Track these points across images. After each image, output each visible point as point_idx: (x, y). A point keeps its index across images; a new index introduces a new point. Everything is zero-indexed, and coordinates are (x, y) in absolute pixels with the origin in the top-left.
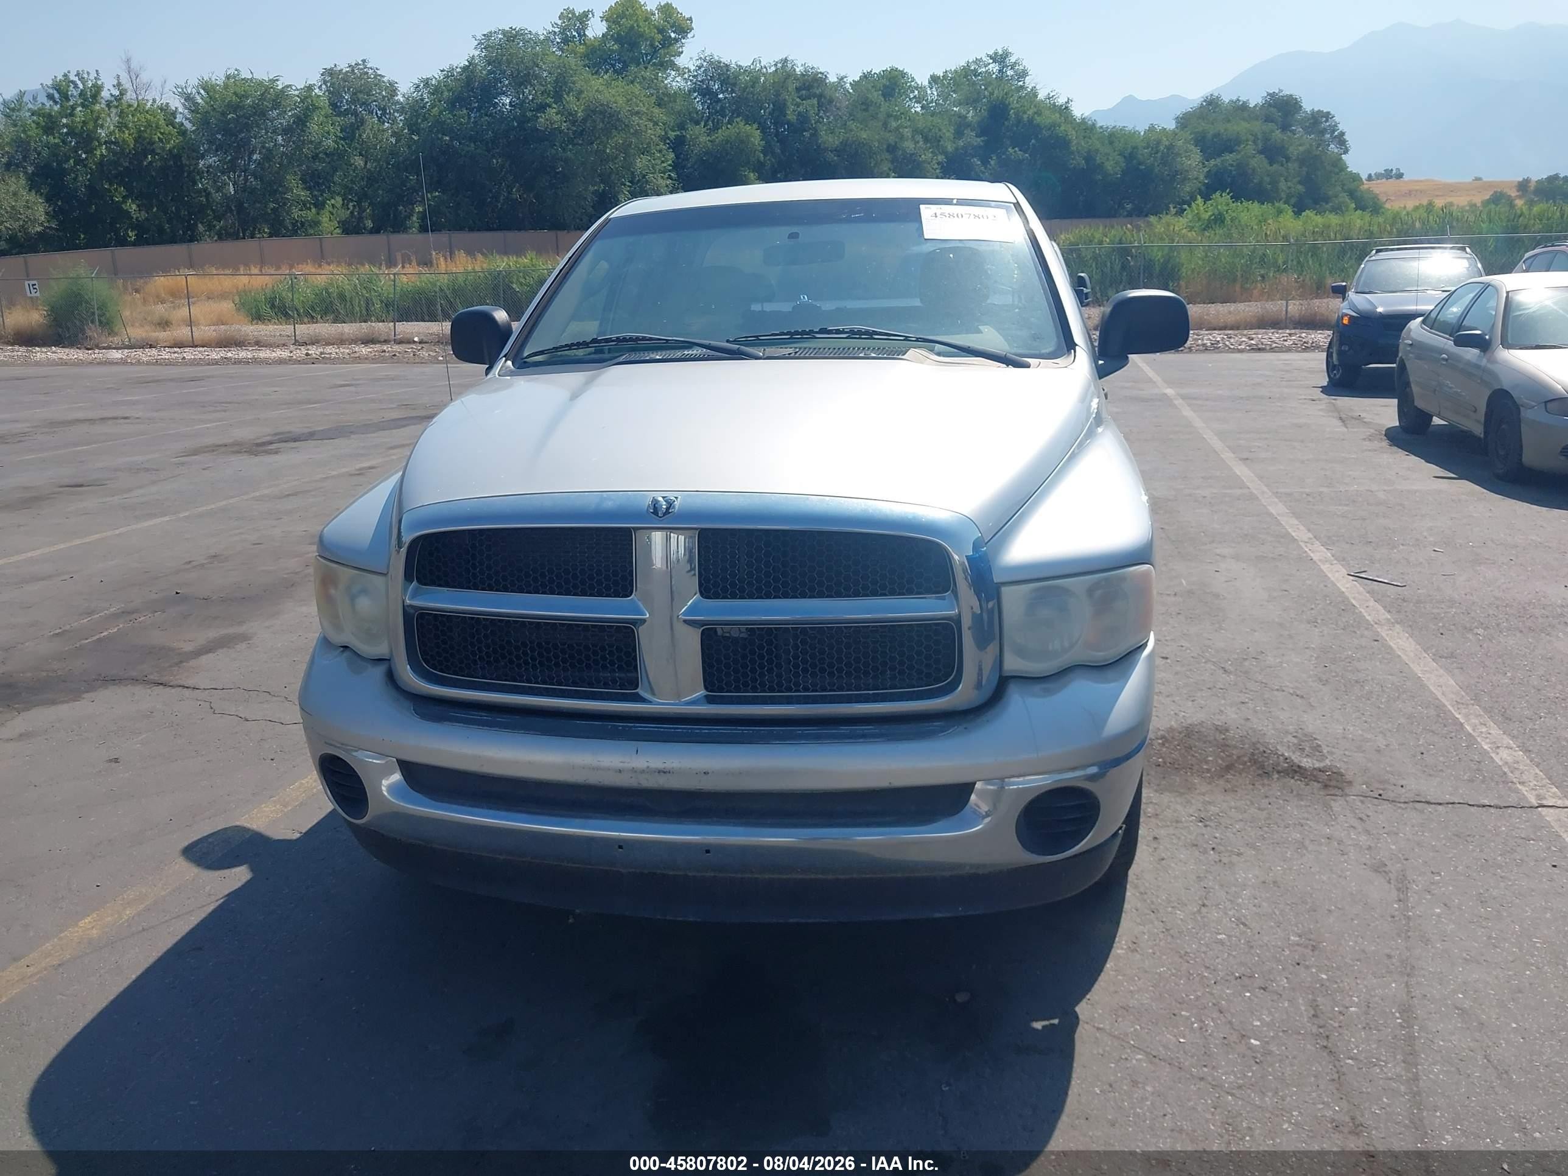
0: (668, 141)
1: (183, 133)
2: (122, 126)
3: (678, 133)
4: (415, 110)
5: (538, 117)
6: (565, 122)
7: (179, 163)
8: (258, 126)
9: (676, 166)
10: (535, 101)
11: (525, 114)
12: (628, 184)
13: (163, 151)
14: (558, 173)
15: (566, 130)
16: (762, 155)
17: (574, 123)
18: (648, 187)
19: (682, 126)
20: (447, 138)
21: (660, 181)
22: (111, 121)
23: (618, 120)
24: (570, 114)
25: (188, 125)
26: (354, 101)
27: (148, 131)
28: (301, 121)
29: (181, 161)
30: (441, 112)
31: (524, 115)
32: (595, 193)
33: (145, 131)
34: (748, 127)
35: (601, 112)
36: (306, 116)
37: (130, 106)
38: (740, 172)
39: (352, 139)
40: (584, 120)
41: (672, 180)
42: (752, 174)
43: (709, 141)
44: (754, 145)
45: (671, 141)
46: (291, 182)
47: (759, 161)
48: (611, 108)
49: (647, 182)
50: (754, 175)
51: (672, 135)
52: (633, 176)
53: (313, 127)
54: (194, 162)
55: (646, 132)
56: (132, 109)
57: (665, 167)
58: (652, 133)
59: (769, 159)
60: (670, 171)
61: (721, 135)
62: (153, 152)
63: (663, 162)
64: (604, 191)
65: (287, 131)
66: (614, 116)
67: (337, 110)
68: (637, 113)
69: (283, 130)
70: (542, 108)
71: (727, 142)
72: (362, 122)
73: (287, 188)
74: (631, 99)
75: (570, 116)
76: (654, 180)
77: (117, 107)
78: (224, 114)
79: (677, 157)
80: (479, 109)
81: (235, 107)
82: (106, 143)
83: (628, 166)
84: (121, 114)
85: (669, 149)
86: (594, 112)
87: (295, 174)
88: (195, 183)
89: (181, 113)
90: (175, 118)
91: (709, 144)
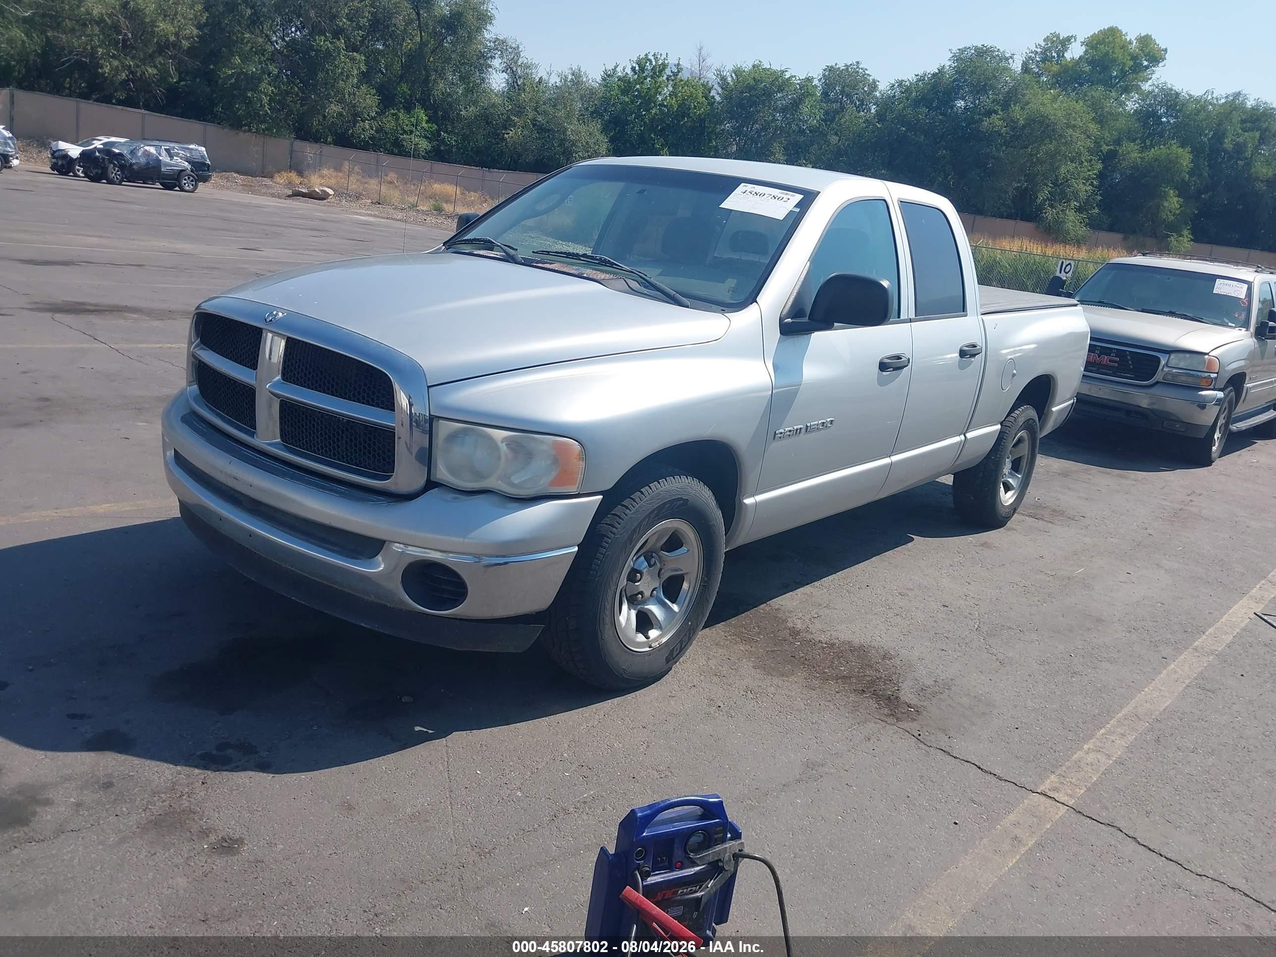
0: (1100, 153)
1: (711, 104)
2: (673, 94)
3: (1112, 147)
4: (887, 104)
5: (983, 121)
6: (1005, 127)
7: (703, 125)
8: (764, 104)
9: (1101, 176)
10: (985, 107)
11: (973, 116)
12: (1050, 185)
13: (694, 115)
14: (988, 168)
15: (1004, 134)
16: (1187, 176)
17: (1013, 129)
18: (1068, 189)
19: (1118, 142)
20: (904, 129)
21: (1081, 186)
22: (667, 90)
23: (1053, 130)
24: (1012, 121)
25: (718, 98)
26: (842, 92)
27: (689, 100)
28: (796, 104)
29: (705, 124)
30: (904, 108)
31: (973, 118)
32: (1017, 189)
33: (687, 99)
34: (1180, 150)
35: (1039, 122)
36: (800, 100)
37: (682, 80)
38: (1161, 188)
39: (832, 121)
40: (1024, 127)
41: (1093, 186)
42: (1172, 192)
43: (1139, 157)
44: (1182, 165)
45: (1103, 154)
46: (775, 149)
47: (1183, 180)
48: (1049, 119)
49: (1069, 186)
50: (1174, 192)
51: (1105, 148)
52: (1057, 180)
53: (805, 109)
54: (713, 126)
55: (1076, 143)
56: (682, 83)
57: (1090, 175)
58: (1082, 143)
59: (1194, 181)
60: (1093, 179)
61: (1153, 153)
62: (689, 116)
63: (1089, 171)
64: (1026, 188)
65: (784, 110)
66: (1050, 126)
67: (827, 98)
68: (1074, 126)
69: (781, 109)
70: (989, 113)
71: (1156, 160)
72: (842, 108)
73: (772, 153)
74: (1071, 114)
75: (1012, 123)
76: (1076, 185)
77: (673, 80)
78: (742, 92)
79: (1105, 168)
80: (937, 108)
81: (750, 88)
82: (660, 105)
83: (1055, 169)
84: (675, 85)
85: (1099, 160)
86: (1034, 121)
87: (781, 143)
88: (710, 141)
89: (715, 89)
90: (710, 92)
91: (1139, 160)
